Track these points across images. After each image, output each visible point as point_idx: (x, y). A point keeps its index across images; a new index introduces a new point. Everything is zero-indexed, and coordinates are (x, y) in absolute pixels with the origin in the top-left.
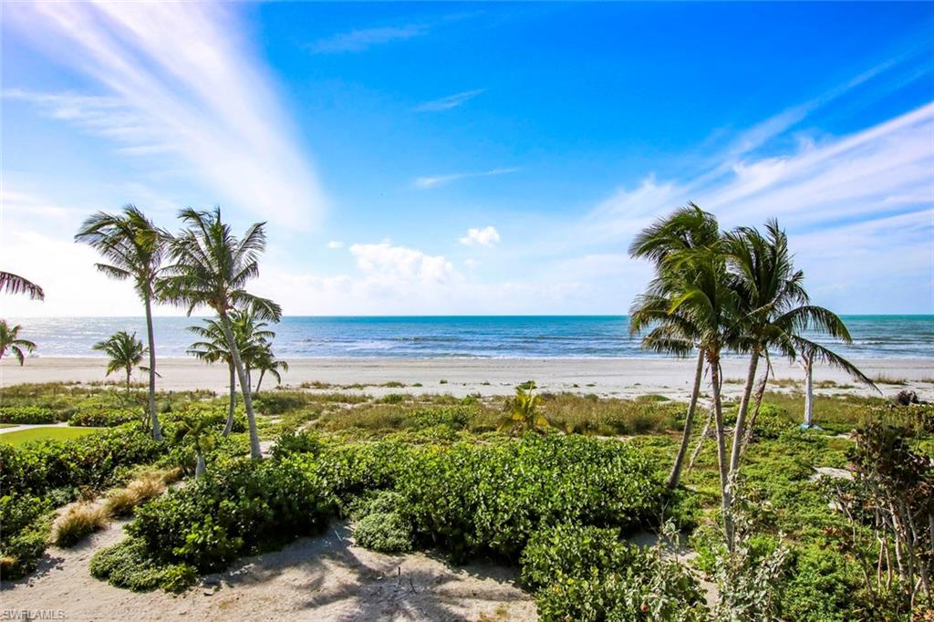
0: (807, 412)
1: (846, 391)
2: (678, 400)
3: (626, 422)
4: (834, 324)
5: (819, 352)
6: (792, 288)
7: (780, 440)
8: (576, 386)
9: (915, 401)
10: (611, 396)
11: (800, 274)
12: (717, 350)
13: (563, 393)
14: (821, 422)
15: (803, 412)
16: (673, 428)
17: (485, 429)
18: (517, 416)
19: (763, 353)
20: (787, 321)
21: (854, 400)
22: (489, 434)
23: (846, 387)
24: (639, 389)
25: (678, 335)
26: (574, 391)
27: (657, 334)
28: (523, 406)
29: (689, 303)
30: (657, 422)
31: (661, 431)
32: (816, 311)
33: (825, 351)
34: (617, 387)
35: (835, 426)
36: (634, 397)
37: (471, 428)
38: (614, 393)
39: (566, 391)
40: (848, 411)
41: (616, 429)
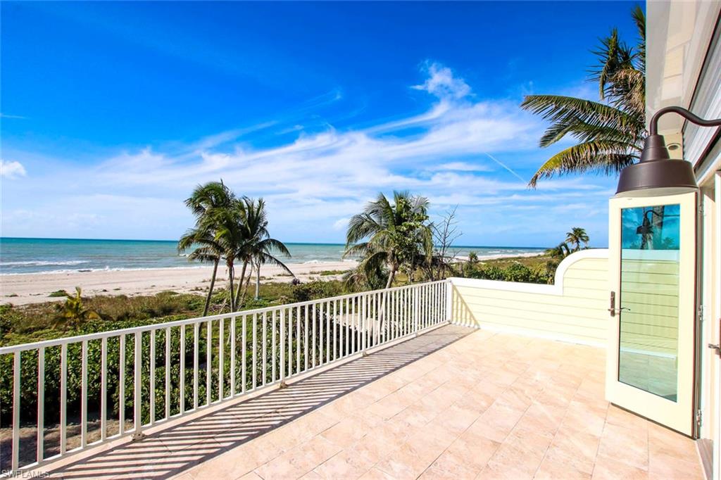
0: (257, 292)
1: (270, 281)
2: (184, 293)
3: (156, 309)
4: (282, 247)
5: (273, 260)
6: (263, 229)
7: (246, 307)
8: (105, 291)
9: (299, 283)
10: (137, 295)
11: (266, 223)
12: (232, 260)
13: (96, 296)
14: (263, 296)
15: (255, 292)
16: (187, 309)
17: (34, 329)
18: (69, 314)
19: (250, 262)
20: (262, 245)
21: (275, 284)
22: (40, 332)
23: (270, 279)
24: (155, 289)
25: (211, 252)
26: (105, 294)
27: (198, 252)
28: (74, 307)
29: (223, 236)
30: (176, 306)
31: (179, 312)
32: (274, 241)
33: (276, 260)
34: (139, 289)
35: (269, 298)
36: (154, 294)
37: (18, 330)
38: (138, 293)
39: (99, 294)
40: (274, 290)
41: (149, 315)
